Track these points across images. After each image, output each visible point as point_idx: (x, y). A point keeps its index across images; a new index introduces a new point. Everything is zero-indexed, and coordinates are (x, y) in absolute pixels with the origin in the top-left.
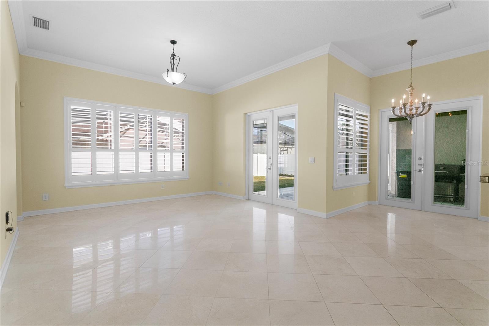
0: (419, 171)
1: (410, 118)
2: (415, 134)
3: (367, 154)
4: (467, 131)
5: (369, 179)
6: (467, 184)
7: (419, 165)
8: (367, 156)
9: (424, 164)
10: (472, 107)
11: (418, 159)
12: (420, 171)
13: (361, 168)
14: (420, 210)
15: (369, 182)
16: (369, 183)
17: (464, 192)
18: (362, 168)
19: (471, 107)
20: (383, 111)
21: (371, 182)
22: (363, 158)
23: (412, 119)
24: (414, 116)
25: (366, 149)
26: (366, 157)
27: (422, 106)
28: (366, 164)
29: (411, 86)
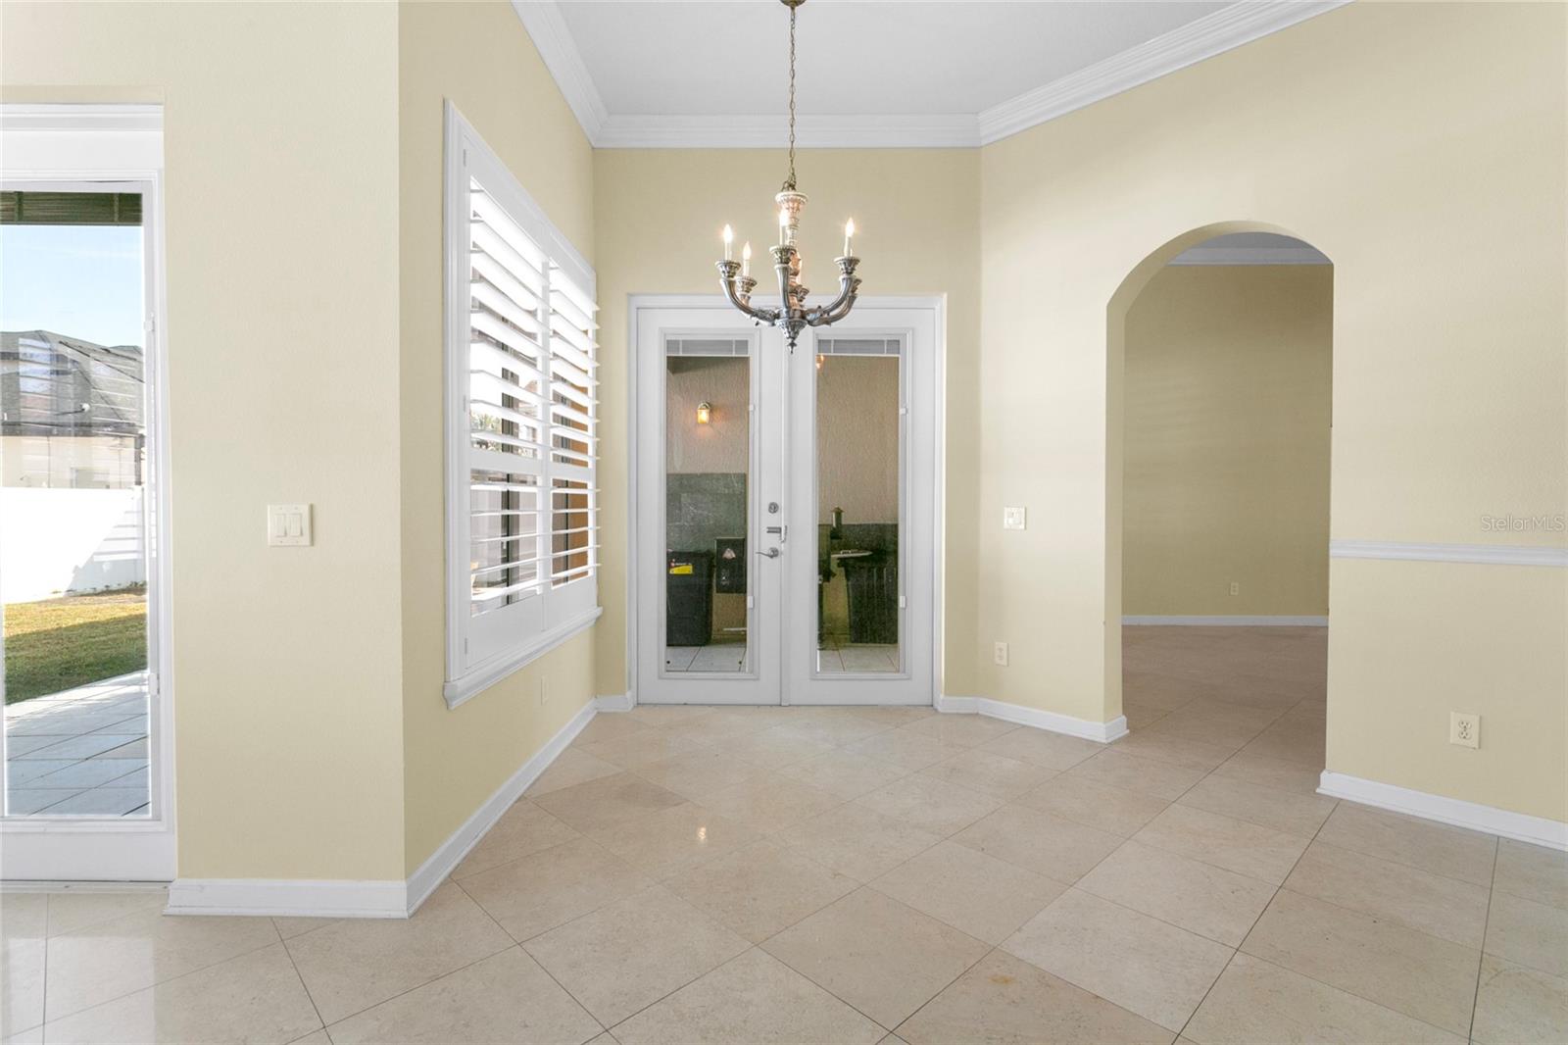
0: (772, 557)
1: (793, 330)
2: (757, 409)
3: (584, 486)
4: (902, 411)
5: (595, 602)
6: (904, 594)
7: (771, 530)
8: (585, 496)
9: (786, 527)
10: (913, 329)
11: (767, 507)
12: (774, 554)
13: (563, 553)
14: (777, 702)
15: (598, 611)
16: (598, 619)
17: (897, 620)
18: (570, 552)
19: (911, 332)
20: (648, 304)
21: (604, 611)
22: (573, 507)
23: (797, 333)
24: (810, 317)
25: (585, 464)
26: (582, 501)
27: (845, 276)
28: (585, 533)
29: (792, 187)
